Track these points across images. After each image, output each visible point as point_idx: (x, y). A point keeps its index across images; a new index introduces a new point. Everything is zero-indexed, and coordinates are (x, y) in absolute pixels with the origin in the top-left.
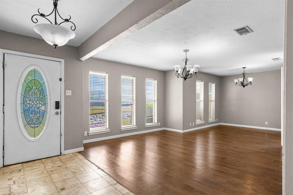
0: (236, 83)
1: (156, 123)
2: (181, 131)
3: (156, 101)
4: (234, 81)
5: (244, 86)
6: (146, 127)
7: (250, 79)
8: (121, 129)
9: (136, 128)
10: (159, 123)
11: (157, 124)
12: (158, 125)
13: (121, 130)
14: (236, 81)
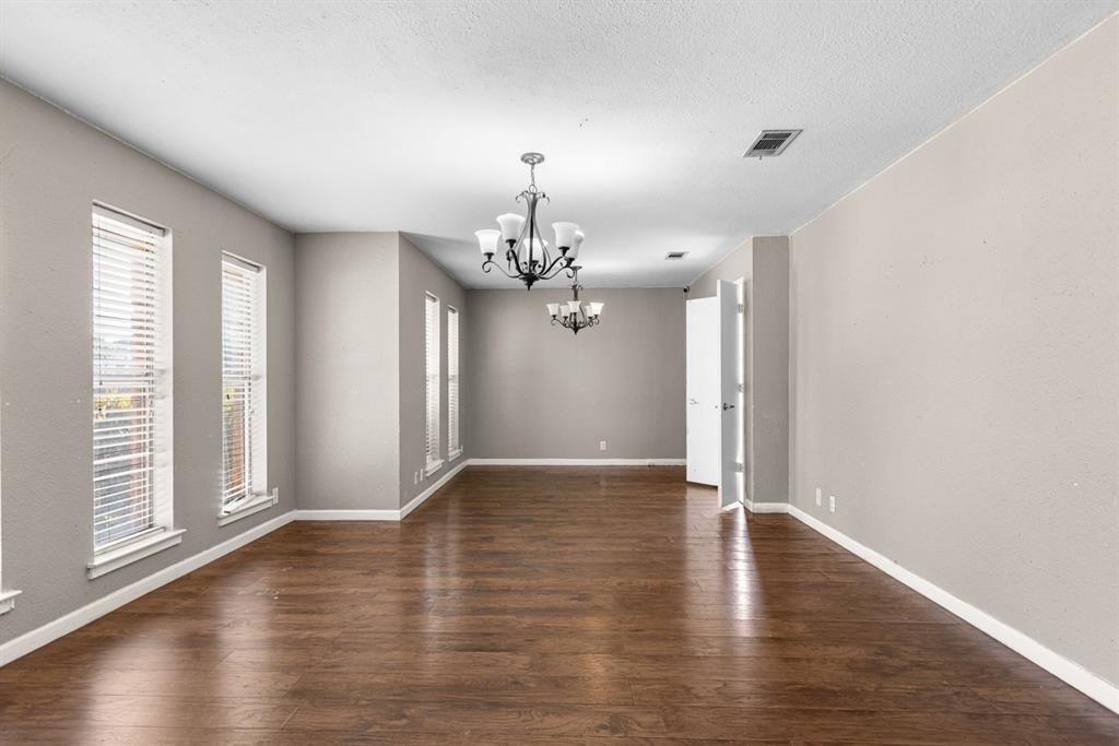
0: (554, 316)
1: (258, 495)
2: (395, 515)
3: (257, 378)
4: (548, 309)
5: (576, 329)
6: (224, 522)
7: (595, 308)
8: (88, 570)
9: (179, 541)
10: (276, 490)
11: (265, 498)
12: (269, 505)
13: (95, 575)
14: (552, 309)
